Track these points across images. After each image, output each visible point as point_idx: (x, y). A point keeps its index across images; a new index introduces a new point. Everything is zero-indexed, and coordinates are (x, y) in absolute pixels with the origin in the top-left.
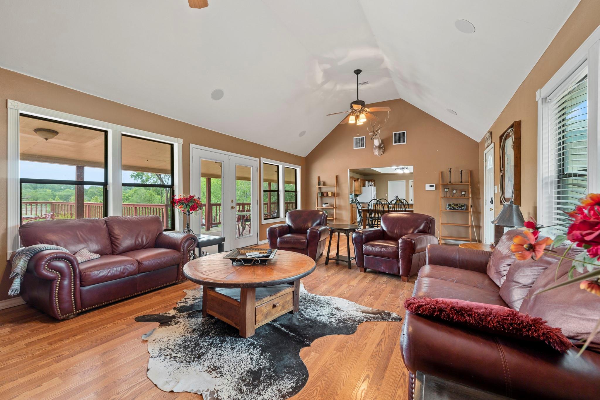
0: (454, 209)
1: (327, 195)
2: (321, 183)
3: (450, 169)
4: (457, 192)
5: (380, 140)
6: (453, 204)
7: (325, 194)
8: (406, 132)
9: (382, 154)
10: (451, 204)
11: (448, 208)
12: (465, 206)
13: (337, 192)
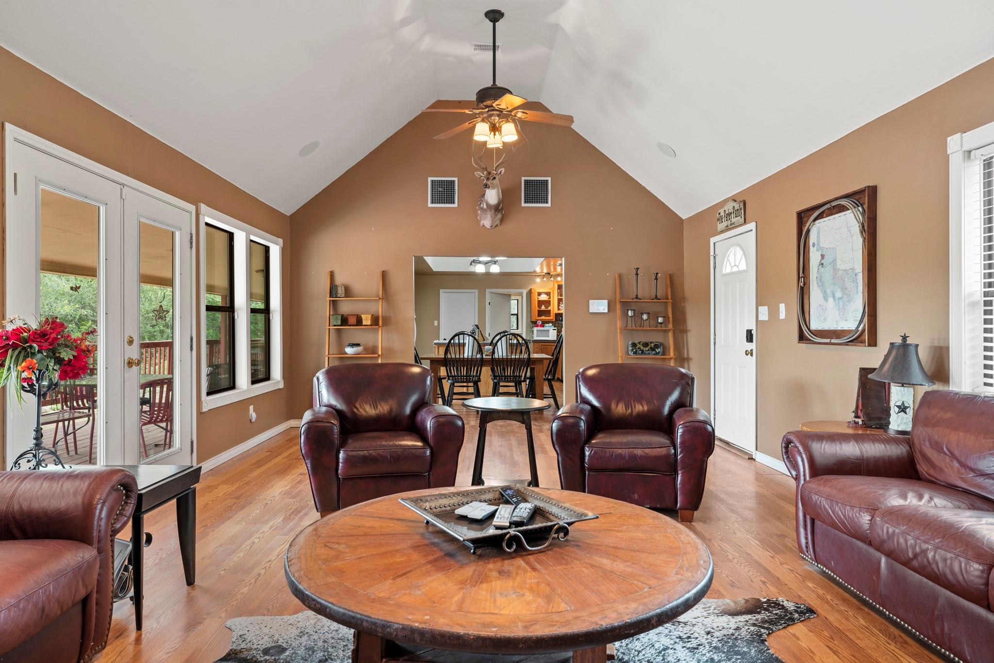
0: (643, 352)
1: (359, 322)
2: (339, 288)
3: (638, 269)
4: (649, 317)
5: (500, 191)
6: (640, 343)
7: (352, 320)
8: (549, 179)
9: (497, 226)
10: (636, 342)
11: (632, 350)
12: (662, 348)
13: (383, 315)
